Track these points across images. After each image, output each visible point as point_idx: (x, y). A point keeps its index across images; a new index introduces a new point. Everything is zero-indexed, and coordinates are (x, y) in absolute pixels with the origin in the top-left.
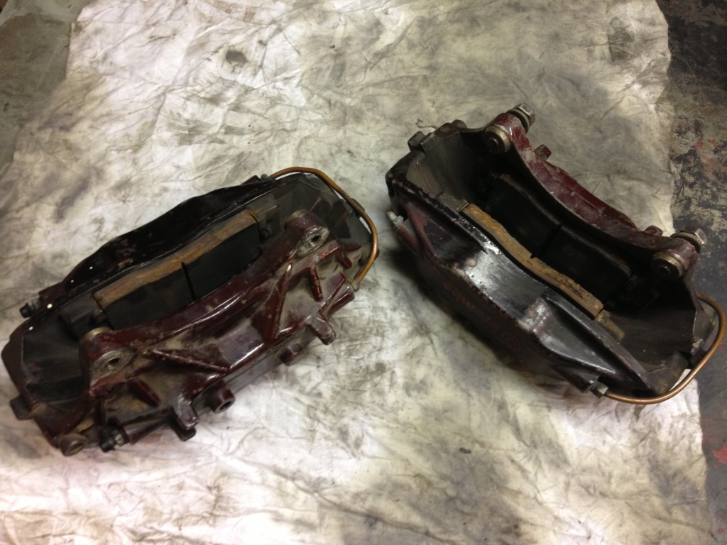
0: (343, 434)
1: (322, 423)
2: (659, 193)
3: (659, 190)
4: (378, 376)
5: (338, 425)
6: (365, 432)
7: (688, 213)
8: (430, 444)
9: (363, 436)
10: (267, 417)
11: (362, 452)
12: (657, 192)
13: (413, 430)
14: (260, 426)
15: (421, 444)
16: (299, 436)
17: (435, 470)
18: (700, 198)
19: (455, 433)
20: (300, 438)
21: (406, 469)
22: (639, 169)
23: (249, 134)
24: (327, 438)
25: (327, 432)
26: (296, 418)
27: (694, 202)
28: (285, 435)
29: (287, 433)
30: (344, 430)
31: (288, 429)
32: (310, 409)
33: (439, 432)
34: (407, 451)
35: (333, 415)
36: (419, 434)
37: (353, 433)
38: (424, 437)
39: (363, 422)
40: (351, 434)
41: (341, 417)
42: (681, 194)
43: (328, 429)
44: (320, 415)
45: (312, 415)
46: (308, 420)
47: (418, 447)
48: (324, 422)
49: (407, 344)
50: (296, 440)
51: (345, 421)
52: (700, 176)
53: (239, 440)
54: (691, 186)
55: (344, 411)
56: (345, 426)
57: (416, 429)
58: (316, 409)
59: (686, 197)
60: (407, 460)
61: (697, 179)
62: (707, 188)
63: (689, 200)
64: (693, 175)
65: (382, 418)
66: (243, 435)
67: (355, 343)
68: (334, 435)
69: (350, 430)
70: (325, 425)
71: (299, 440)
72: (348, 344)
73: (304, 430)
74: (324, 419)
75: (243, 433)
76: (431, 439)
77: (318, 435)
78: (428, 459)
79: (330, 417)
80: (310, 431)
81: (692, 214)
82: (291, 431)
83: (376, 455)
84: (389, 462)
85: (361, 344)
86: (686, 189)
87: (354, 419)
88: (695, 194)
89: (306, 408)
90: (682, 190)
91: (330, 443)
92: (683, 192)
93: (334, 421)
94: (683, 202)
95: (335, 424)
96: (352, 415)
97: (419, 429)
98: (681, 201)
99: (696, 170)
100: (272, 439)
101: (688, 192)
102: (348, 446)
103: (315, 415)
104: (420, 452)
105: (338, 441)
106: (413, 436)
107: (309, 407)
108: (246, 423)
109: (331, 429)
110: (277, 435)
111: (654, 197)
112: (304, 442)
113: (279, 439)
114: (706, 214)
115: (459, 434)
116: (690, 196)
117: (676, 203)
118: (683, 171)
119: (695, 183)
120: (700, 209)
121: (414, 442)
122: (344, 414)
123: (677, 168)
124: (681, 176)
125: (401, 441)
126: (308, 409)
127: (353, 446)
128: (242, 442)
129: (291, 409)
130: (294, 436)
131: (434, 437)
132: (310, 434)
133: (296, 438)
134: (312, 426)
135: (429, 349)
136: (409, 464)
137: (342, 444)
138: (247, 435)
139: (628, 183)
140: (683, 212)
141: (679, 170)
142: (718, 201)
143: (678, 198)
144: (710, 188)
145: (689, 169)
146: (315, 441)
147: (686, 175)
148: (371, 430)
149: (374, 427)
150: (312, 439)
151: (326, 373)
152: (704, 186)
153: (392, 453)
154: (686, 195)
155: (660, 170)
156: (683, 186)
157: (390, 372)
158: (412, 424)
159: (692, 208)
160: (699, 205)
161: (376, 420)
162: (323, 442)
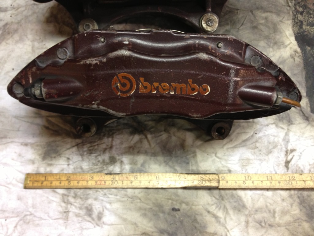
0: (89, 211)
1: (74, 205)
2: (284, 19)
3: (284, 17)
4: (111, 166)
5: (85, 205)
6: (104, 208)
7: (302, 30)
8: (151, 208)
9: (103, 211)
10: (34, 206)
11: (103, 222)
12: (283, 19)
13: (139, 201)
14: (28, 213)
15: (145, 209)
16: (57, 217)
17: (156, 227)
18: (308, 20)
19: (168, 199)
20: (58, 219)
21: (135, 230)
22: (270, 6)
23: (11, 10)
24: (77, 215)
25: (77, 211)
26: (54, 204)
27: (305, 23)
28: (47, 218)
29: (48, 216)
30: (89, 208)
31: (48, 213)
32: (64, 197)
33: (156, 200)
34: (135, 217)
35: (81, 198)
36: (143, 202)
37: (96, 209)
38: (147, 204)
39: (102, 200)
40: (95, 210)
41: (87, 199)
42: (296, 19)
43: (78, 209)
44: (72, 200)
45: (66, 201)
46: (63, 204)
47: (143, 212)
48: (75, 204)
49: (130, 140)
50: (56, 221)
51: (90, 201)
53: (14, 225)
54: (301, 13)
55: (88, 194)
56: (90, 205)
57: (140, 199)
58: (68, 196)
59: (299, 20)
60: (136, 224)
61: (304, 9)
63: (301, 22)
64: (302, 7)
65: (116, 195)
66: (17, 221)
67: (93, 145)
68: (83, 212)
69: (93, 207)
70: (75, 206)
71: (58, 220)
72: (89, 145)
73: (61, 212)
74: (75, 202)
75: (17, 219)
76: (151, 205)
77: (71, 214)
78: (151, 220)
79: (79, 201)
80: (65, 212)
81: (304, 31)
82: (51, 214)
83: (114, 223)
84: (123, 226)
85: (98, 145)
86: (299, 15)
87: (96, 199)
88: (304, 19)
89: (61, 197)
90: (296, 17)
91: (80, 219)
92: (297, 18)
93: (82, 203)
94: (298, 24)
95: (83, 204)
96: (94, 197)
97: (142, 199)
98: (297, 23)
99: (303, 3)
100: (37, 222)
101: (300, 17)
102: (93, 219)
103: (68, 200)
104: (145, 215)
105: (86, 217)
106: (139, 204)
107: (63, 195)
108: (18, 212)
109: (80, 208)
110: (41, 219)
111: (282, 22)
112: (61, 221)
113: (43, 221)
115: (170, 199)
116: (302, 20)
117: (294, 25)
118: (295, 5)
119: (303, 12)
120: (308, 27)
121: (140, 209)
122: (89, 196)
123: (292, 3)
124: (295, 8)
125: (130, 210)
126: (63, 197)
127: (96, 219)
128: (16, 227)
129: (51, 198)
130: (53, 218)
131: (154, 203)
132: (65, 214)
133: (55, 219)
134: (66, 208)
135: (145, 142)
136: (137, 227)
137: (88, 219)
138: (19, 221)
139: (264, 15)
140: (299, 30)
141: (293, 4)
143: (295, 21)
146: (69, 219)
147: (298, 7)
148: (108, 206)
149: (110, 203)
150: (67, 218)
151: (74, 169)
152: (309, 13)
153: (125, 220)
154: (299, 19)
155: (283, 5)
156: (296, 14)
157: (120, 161)
158: (137, 197)
159: (304, 27)
160: (308, 25)
161: (112, 197)
162: (75, 219)
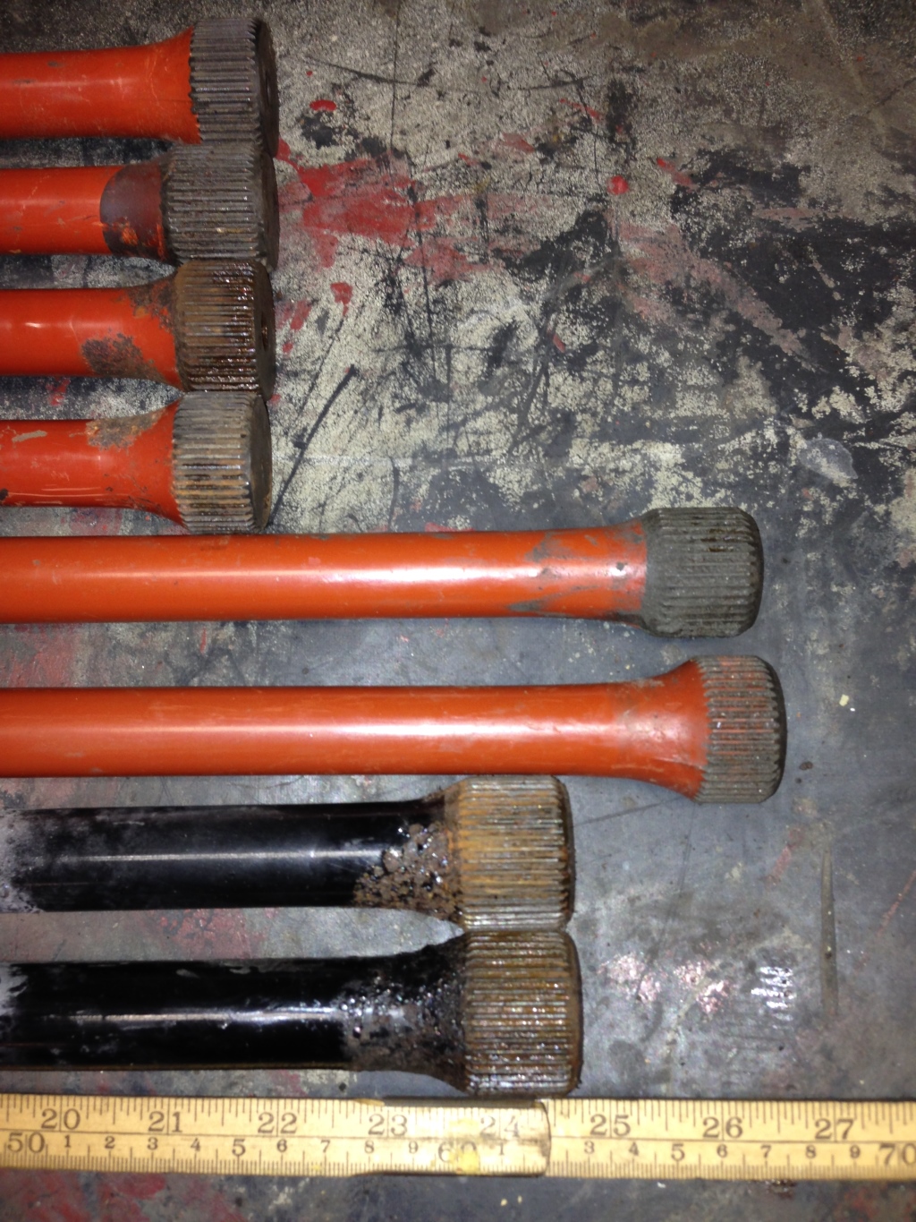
52: (612, 313)
62: (637, 358)
114: (625, 464)
142: (673, 405)
144: (649, 357)
145: (574, 294)
